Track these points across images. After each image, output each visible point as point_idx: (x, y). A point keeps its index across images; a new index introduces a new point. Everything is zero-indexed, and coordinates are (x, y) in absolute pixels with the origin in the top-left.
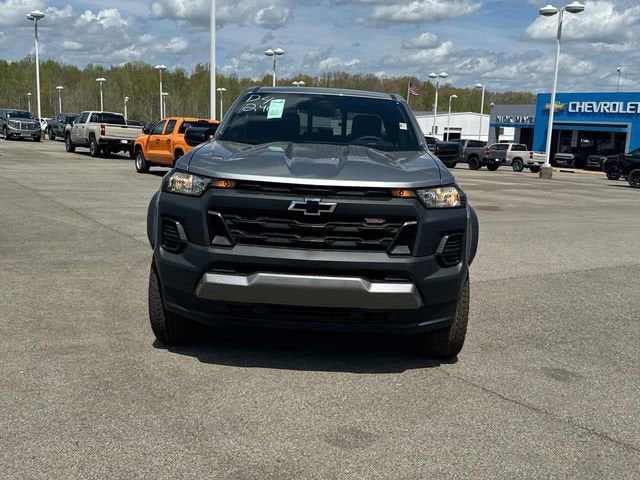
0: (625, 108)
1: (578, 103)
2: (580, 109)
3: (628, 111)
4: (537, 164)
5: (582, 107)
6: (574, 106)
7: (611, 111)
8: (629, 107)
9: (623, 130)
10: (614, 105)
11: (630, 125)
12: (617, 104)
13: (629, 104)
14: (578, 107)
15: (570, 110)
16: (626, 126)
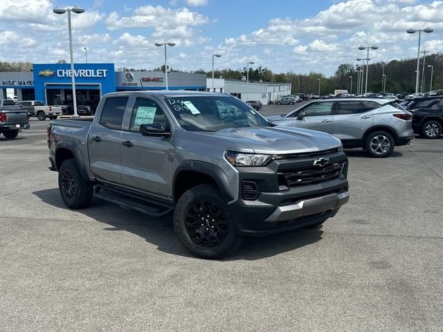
0: (95, 74)
1: (63, 71)
2: (65, 75)
3: (98, 76)
4: (55, 114)
5: (67, 73)
6: (61, 73)
7: (87, 76)
8: (98, 73)
9: (97, 88)
10: (88, 72)
11: (100, 84)
12: (90, 71)
13: (98, 71)
14: (63, 73)
15: (58, 75)
16: (98, 85)
